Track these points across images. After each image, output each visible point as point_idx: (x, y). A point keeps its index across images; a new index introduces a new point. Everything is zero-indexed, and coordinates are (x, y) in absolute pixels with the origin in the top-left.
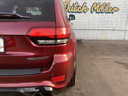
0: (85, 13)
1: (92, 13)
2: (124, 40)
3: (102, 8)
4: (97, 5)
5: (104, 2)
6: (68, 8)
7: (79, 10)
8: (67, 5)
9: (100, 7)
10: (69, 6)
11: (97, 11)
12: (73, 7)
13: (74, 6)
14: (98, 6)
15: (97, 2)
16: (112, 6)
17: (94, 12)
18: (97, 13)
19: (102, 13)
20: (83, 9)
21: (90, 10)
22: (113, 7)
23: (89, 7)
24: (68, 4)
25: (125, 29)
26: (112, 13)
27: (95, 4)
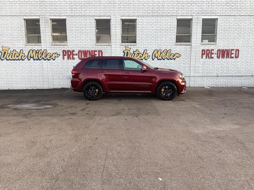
0: (146, 60)
1: (153, 60)
3: (163, 54)
5: (165, 49)
6: (129, 55)
7: (140, 57)
8: (127, 52)
9: (161, 53)
10: (129, 53)
11: (159, 58)
12: (133, 55)
13: (135, 54)
14: (159, 53)
15: (158, 49)
16: (173, 52)
17: (156, 59)
18: (158, 59)
19: (164, 59)
20: (144, 56)
21: (151, 56)
22: (174, 53)
23: (150, 54)
25: (188, 75)
26: (174, 59)
27: (156, 51)
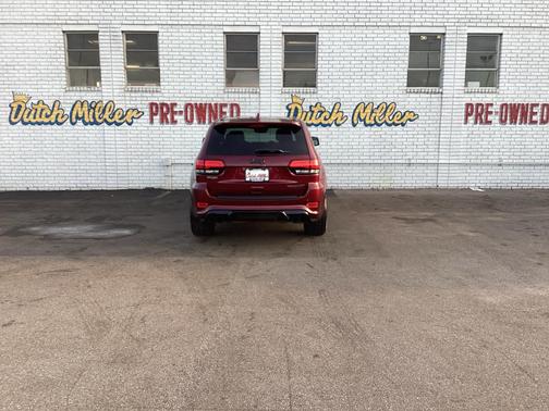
0: (338, 125)
1: (354, 125)
2: (437, 189)
3: (378, 114)
4: (365, 108)
5: (381, 100)
6: (299, 115)
7: (325, 119)
8: (296, 109)
9: (372, 112)
10: (300, 111)
11: (368, 122)
13: (313, 112)
14: (368, 110)
15: (366, 101)
16: (401, 108)
17: (361, 124)
18: (366, 125)
19: (379, 125)
20: (333, 118)
21: (350, 118)
22: (403, 111)
23: (348, 112)
24: (299, 107)
25: (435, 161)
26: (403, 125)
27: (362, 106)
